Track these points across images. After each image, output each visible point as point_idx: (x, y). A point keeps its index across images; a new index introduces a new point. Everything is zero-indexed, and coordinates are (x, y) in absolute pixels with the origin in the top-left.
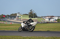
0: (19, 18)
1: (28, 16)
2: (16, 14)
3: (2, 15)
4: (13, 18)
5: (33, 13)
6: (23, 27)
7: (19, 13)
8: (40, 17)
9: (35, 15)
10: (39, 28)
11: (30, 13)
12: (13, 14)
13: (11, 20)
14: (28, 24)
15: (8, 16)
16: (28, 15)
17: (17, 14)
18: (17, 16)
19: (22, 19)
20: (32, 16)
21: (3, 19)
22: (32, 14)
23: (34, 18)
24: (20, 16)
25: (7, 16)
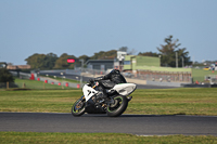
0: (126, 67)
1: (158, 59)
2: (114, 53)
3: (65, 55)
4: (103, 66)
5: (176, 49)
6: (87, 99)
7: (124, 49)
8: (201, 65)
9: (182, 55)
10: (198, 105)
11: (165, 47)
12: (102, 53)
13: (94, 74)
14: (105, 88)
15: (86, 58)
16: (156, 55)
17: (119, 53)
18: (117, 60)
19: (134, 72)
20: (171, 59)
21: (67, 71)
22: (172, 52)
23: (180, 66)
24: (128, 58)
25: (82, 60)
